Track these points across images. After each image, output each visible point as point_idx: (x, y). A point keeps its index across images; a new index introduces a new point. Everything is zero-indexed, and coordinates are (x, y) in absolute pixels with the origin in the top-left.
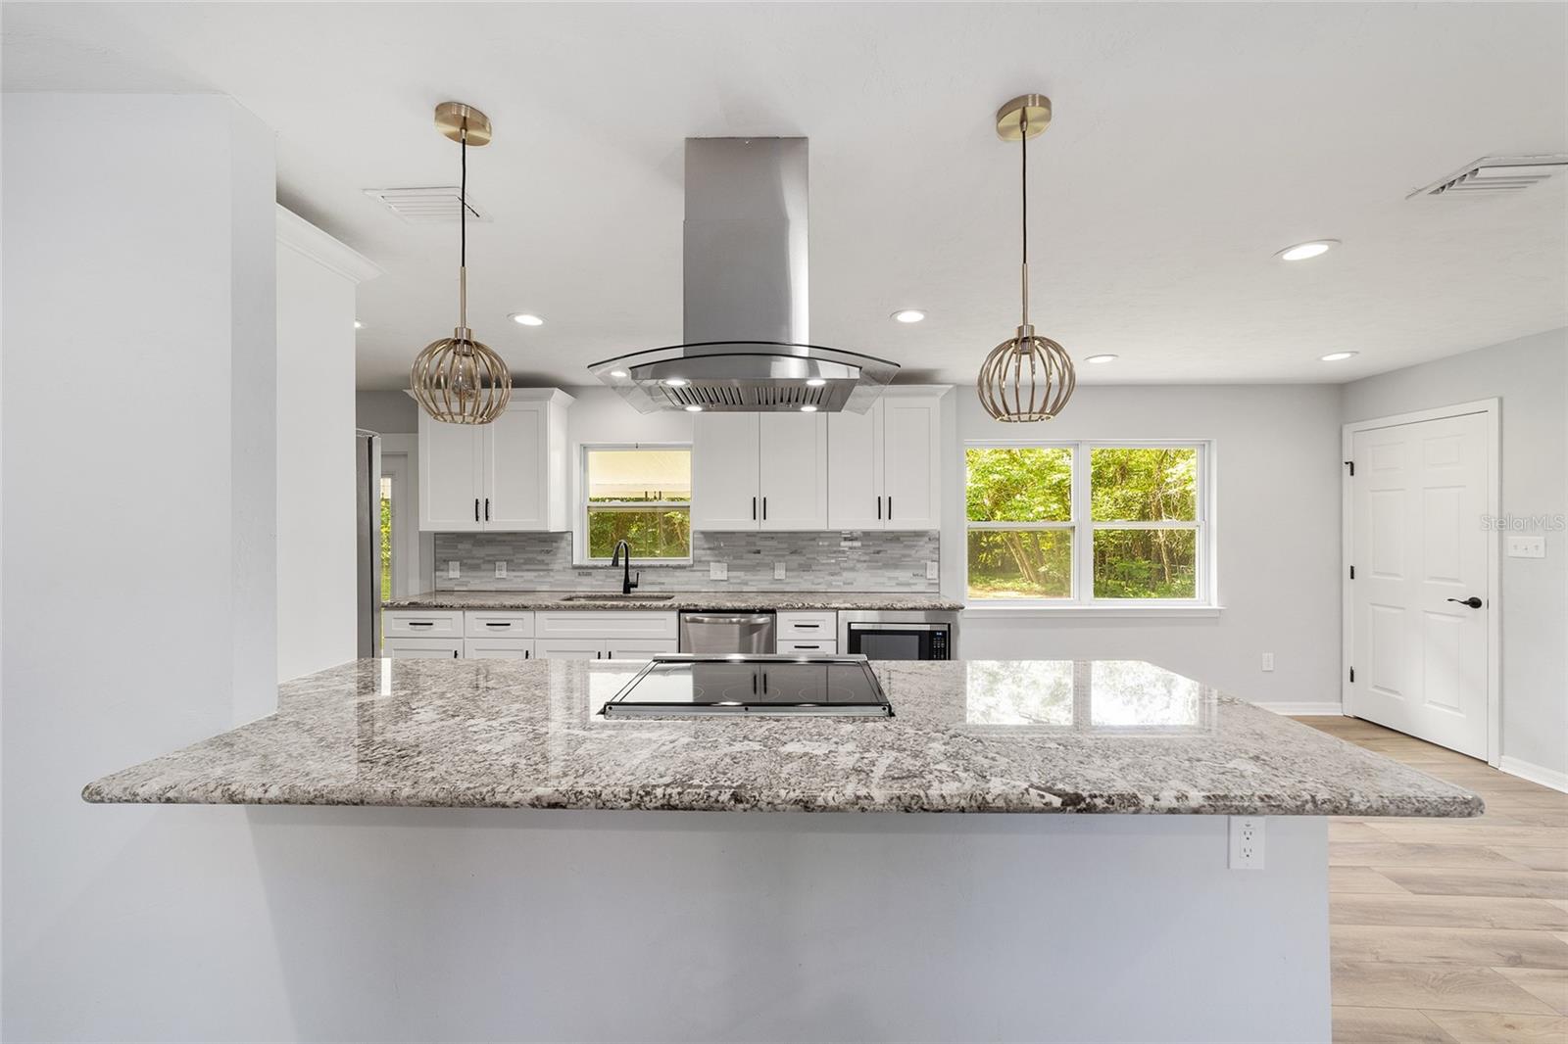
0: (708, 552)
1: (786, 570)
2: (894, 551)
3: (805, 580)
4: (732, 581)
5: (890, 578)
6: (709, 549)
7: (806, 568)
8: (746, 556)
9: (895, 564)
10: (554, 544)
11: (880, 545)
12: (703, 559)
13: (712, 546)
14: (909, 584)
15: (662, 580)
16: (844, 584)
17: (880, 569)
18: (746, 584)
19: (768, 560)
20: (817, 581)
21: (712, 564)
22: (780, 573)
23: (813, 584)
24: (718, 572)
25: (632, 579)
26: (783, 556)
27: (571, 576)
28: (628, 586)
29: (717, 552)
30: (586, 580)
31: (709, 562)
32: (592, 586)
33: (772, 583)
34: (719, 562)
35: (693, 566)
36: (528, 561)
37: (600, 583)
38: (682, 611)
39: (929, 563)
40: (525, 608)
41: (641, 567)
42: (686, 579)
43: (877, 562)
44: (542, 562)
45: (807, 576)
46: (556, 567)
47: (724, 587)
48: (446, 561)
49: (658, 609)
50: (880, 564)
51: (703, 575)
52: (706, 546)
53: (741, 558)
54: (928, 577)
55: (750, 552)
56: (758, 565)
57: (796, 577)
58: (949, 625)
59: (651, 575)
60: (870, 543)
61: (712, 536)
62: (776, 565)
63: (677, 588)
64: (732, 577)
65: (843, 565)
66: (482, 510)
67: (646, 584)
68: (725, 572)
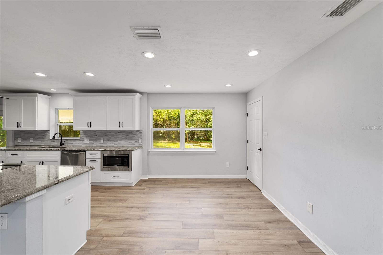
0: (84, 136)
1: (104, 140)
2: (131, 135)
3: (108, 143)
5: (129, 143)
6: (84, 135)
7: (108, 140)
8: (93, 137)
9: (131, 139)
10: (45, 134)
11: (127, 134)
12: (83, 137)
14: (134, 144)
15: (72, 143)
16: (118, 144)
18: (94, 144)
19: (99, 137)
20: (111, 143)
21: (85, 139)
22: (102, 141)
23: (110, 144)
24: (86, 141)
25: (63, 142)
26: (103, 137)
27: (49, 142)
28: (61, 144)
29: (86, 136)
30: (52, 143)
31: (84, 138)
32: (55, 144)
33: (100, 144)
34: (87, 138)
35: (80, 139)
36: (40, 138)
37: (57, 143)
38: (62, 151)
39: (139, 139)
40: (21, 150)
41: (67, 140)
42: (78, 142)
43: (126, 138)
44: (42, 138)
45: (109, 142)
46: (46, 139)
47: (88, 145)
48: (17, 138)
49: (55, 150)
50: (127, 139)
51: (83, 142)
52: (84, 134)
53: (92, 137)
54: (139, 142)
55: (95, 136)
56: (96, 139)
57: (106, 142)
58: (129, 155)
59: (70, 142)
60: (124, 133)
61: (85, 132)
62: (101, 139)
63: (76, 145)
64: (90, 142)
65: (118, 139)
66: (19, 124)
67: (68, 144)
68: (88, 141)
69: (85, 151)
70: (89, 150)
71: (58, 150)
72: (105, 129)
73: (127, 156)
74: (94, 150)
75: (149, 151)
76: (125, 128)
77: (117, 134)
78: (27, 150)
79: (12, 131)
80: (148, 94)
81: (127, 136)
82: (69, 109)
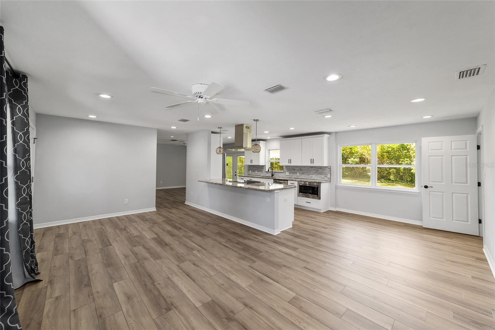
1: (299, 174)
2: (320, 171)
5: (320, 177)
7: (303, 173)
9: (321, 174)
10: (263, 167)
11: (318, 169)
12: (285, 171)
14: (323, 178)
17: (318, 174)
18: (292, 176)
19: (296, 171)
20: (305, 176)
22: (298, 174)
24: (287, 174)
25: (273, 174)
27: (265, 173)
28: (272, 175)
29: (287, 170)
30: (267, 174)
33: (297, 176)
34: (288, 172)
35: (283, 172)
36: (260, 170)
37: (269, 174)
38: (274, 179)
39: (328, 174)
40: (254, 177)
41: (275, 172)
44: (262, 171)
45: (303, 175)
46: (264, 171)
47: (288, 177)
48: (249, 170)
49: (270, 179)
50: (317, 173)
51: (285, 174)
52: (286, 168)
53: (291, 171)
54: (328, 177)
55: (293, 170)
56: (294, 172)
57: (301, 175)
58: (318, 186)
59: (277, 174)
60: (315, 169)
61: (287, 166)
62: (298, 173)
63: (281, 176)
64: (290, 174)
65: (310, 173)
66: (251, 161)
67: (276, 175)
69: (287, 180)
70: (290, 180)
71: (272, 179)
72: (301, 165)
73: (317, 186)
74: (293, 180)
75: (337, 186)
76: (316, 164)
77: (309, 169)
78: (256, 177)
79: (247, 165)
80: (336, 133)
81: (317, 171)
82: (276, 150)
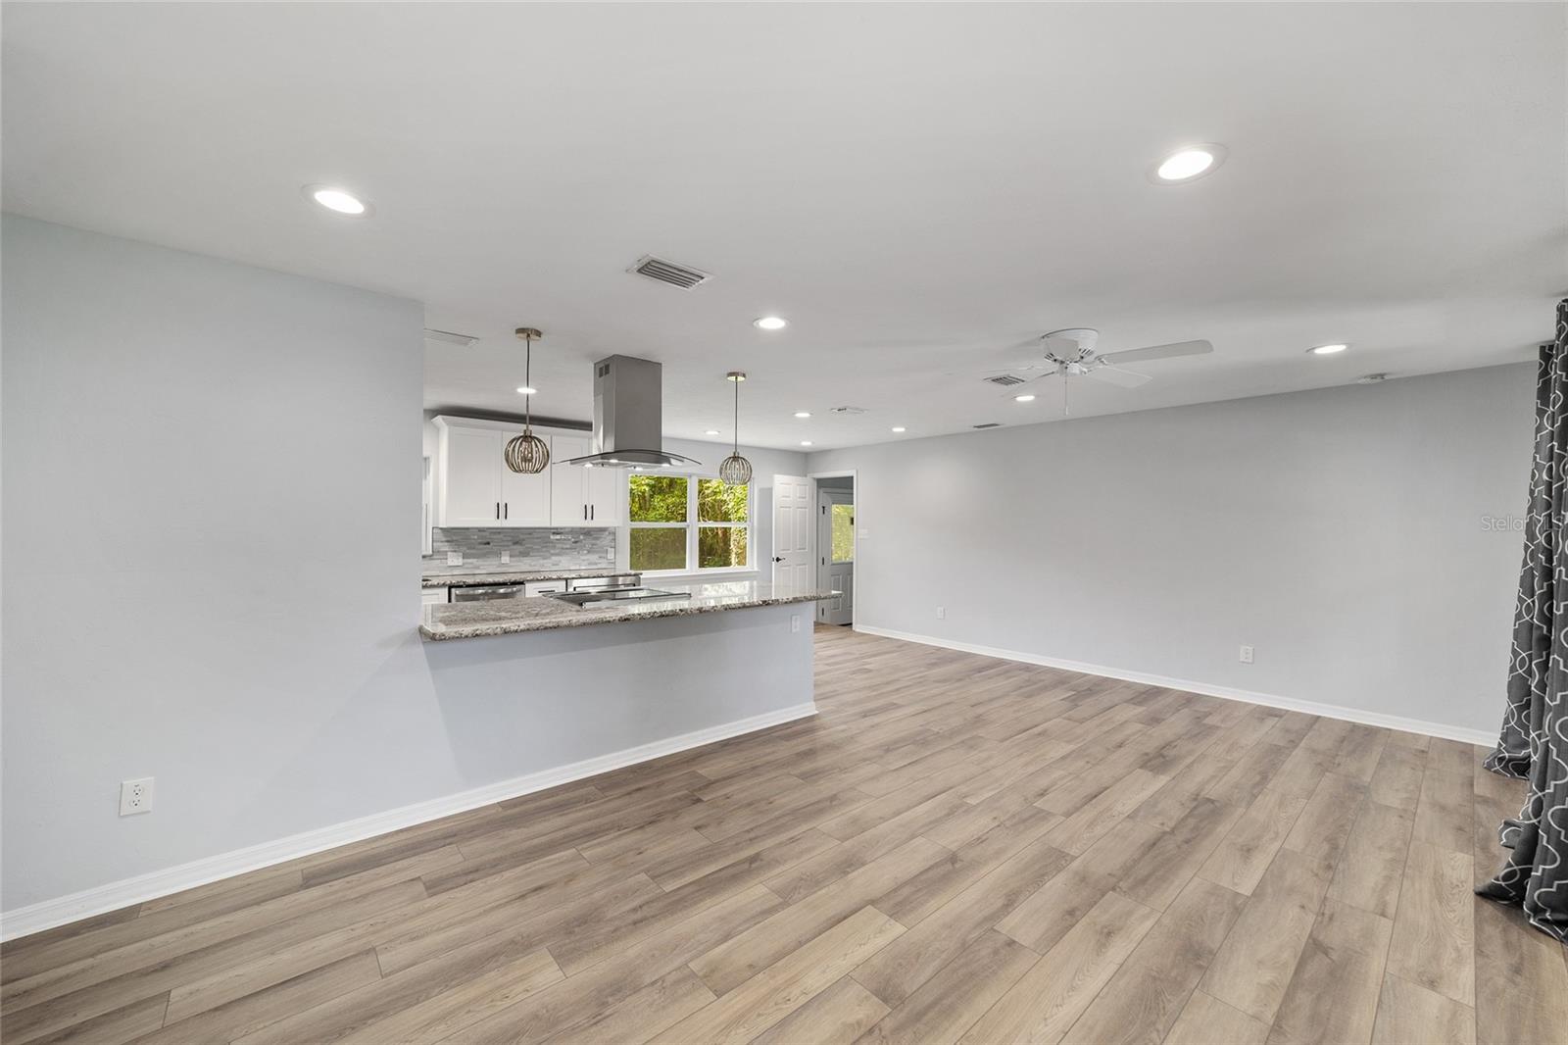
0: (445, 544)
1: (511, 556)
2: (587, 541)
3: (525, 564)
4: (466, 566)
5: (583, 559)
6: (448, 541)
7: (525, 554)
8: (477, 547)
9: (587, 551)
11: (578, 537)
12: (442, 549)
13: (449, 539)
14: (596, 564)
16: (553, 565)
17: (578, 553)
18: (478, 568)
19: (496, 549)
20: (533, 564)
21: (449, 553)
22: (505, 559)
23: (531, 565)
24: (454, 559)
26: (508, 546)
29: (453, 544)
31: (445, 551)
33: (499, 567)
34: (455, 551)
35: (431, 556)
38: (450, 587)
39: (609, 549)
42: (427, 566)
45: (527, 560)
49: (432, 587)
52: (444, 539)
53: (474, 548)
54: (609, 558)
55: (481, 543)
56: (488, 553)
57: (520, 561)
62: (503, 552)
64: (467, 563)
65: (552, 551)
68: (461, 560)
69: (522, 583)
72: (548, 525)
76: (600, 521)
81: (577, 542)
